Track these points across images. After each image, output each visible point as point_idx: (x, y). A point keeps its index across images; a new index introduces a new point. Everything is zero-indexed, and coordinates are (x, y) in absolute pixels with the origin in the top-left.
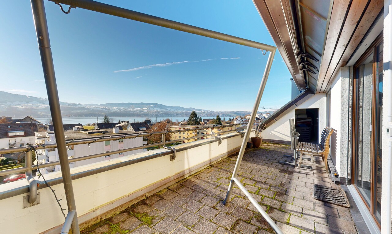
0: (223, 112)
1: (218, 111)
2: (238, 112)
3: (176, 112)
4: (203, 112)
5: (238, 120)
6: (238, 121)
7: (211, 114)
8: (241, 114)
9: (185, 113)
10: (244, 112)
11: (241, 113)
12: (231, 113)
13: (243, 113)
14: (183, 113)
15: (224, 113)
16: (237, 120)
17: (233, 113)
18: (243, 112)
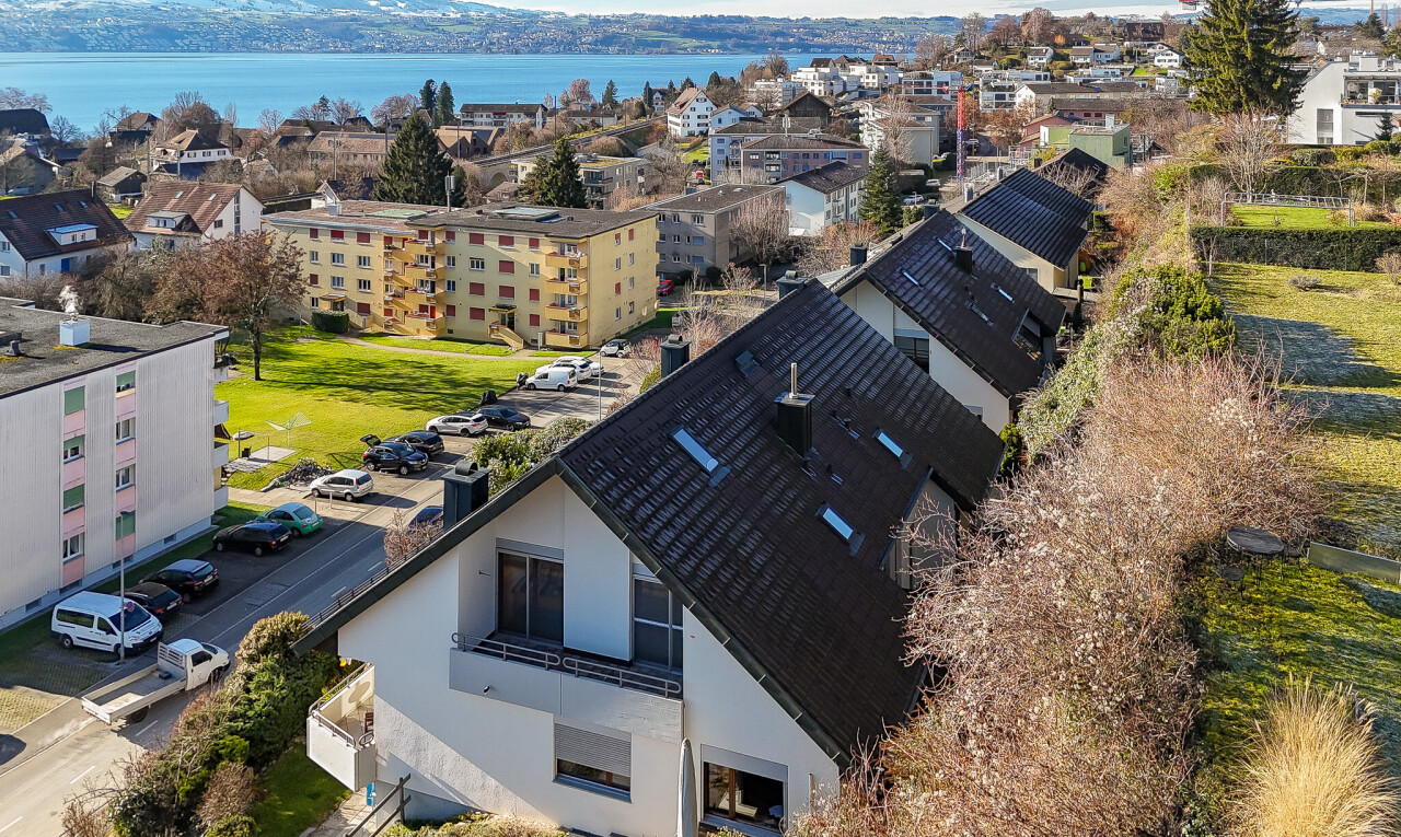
0: (606, 21)
1: (572, 14)
2: (708, 19)
3: (239, 14)
4: (460, 22)
5: (693, 115)
6: (694, 121)
7: (516, 31)
8: (730, 37)
9: (313, 23)
10: (747, 20)
11: (729, 28)
12: (659, 28)
13: (742, 27)
14: (298, 25)
15: (614, 29)
16: (687, 111)
17: (674, 30)
18: (740, 19)
